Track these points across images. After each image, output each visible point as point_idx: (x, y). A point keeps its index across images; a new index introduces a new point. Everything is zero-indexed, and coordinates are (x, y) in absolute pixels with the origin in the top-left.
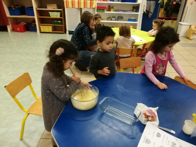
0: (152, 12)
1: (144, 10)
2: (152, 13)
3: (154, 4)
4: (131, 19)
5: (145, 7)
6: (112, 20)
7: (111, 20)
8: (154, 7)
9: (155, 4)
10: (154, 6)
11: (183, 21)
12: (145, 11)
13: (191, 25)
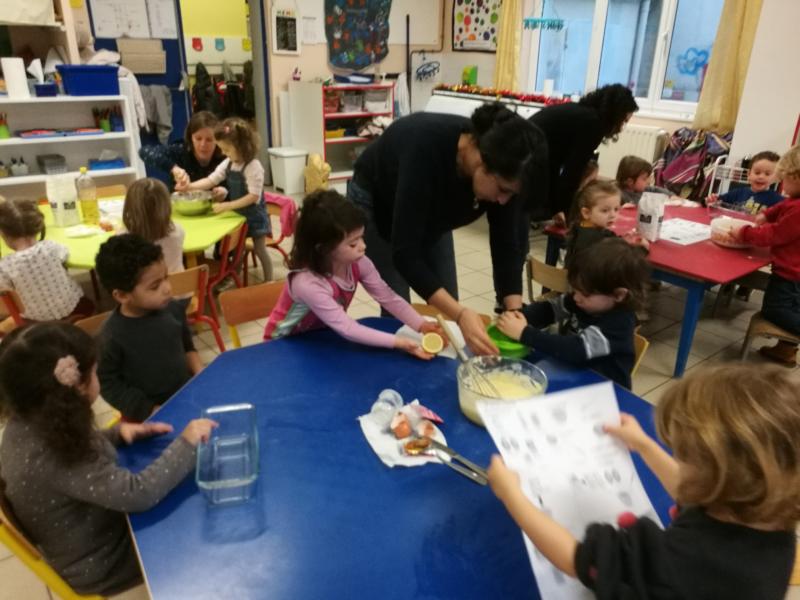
0: (169, 124)
1: (138, 120)
2: (167, 128)
3: (166, 95)
4: (101, 158)
5: (138, 108)
6: (14, 172)
7: (11, 174)
8: (170, 107)
9: (170, 97)
10: (168, 105)
11: (280, 145)
12: (143, 122)
13: (307, 156)
